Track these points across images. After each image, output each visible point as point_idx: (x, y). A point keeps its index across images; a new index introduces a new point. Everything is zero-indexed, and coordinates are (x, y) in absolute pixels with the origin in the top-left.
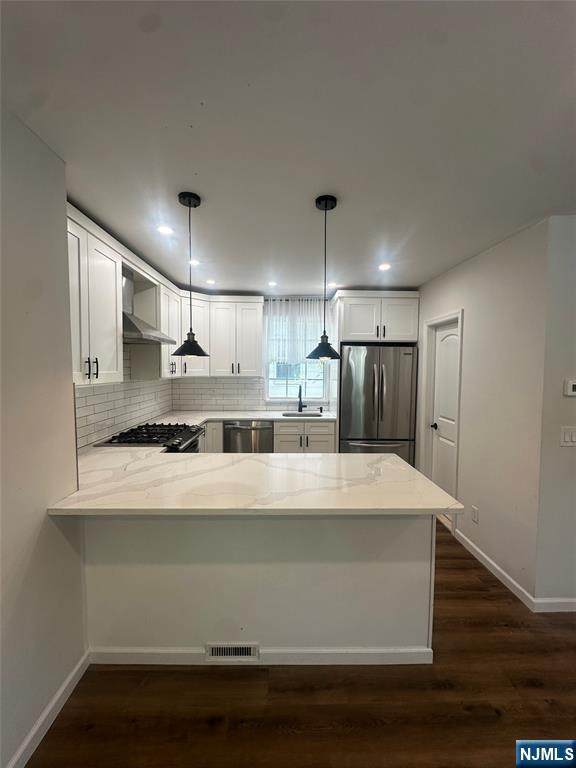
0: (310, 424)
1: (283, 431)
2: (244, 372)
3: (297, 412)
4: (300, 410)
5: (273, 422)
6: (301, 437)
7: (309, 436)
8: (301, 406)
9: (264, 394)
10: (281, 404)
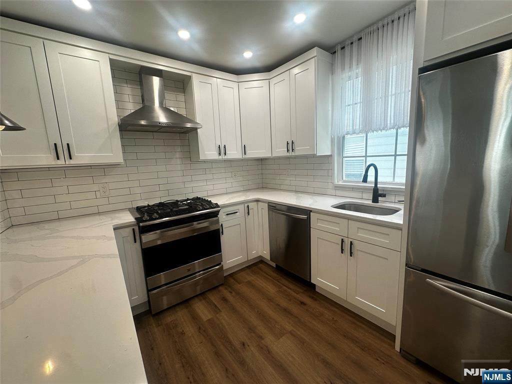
0: (358, 224)
1: (321, 225)
2: (300, 150)
3: (370, 202)
4: (375, 200)
5: (311, 211)
6: (342, 239)
7: (355, 242)
8: (377, 194)
9: (332, 176)
10: (353, 189)
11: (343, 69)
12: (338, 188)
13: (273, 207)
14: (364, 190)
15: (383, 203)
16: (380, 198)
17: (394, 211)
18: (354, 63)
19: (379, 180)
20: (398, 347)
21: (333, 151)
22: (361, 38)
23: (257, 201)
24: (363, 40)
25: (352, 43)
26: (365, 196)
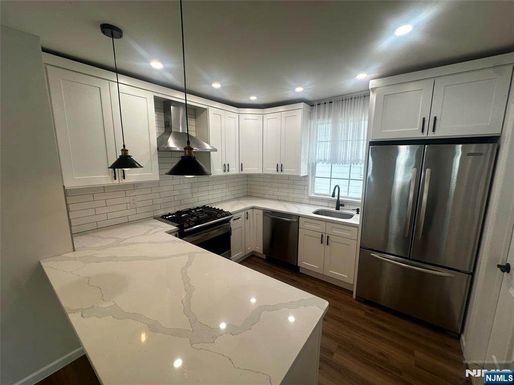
0: (332, 225)
1: (307, 226)
2: (287, 171)
3: (334, 210)
4: (338, 208)
5: (299, 216)
6: (322, 235)
7: (330, 236)
8: (339, 205)
9: (308, 190)
10: (322, 200)
11: (318, 118)
12: (311, 199)
13: (267, 213)
14: (329, 201)
15: (343, 210)
16: (341, 207)
17: (351, 216)
18: (327, 117)
19: (340, 195)
20: (354, 296)
21: (308, 173)
22: (332, 102)
23: (253, 208)
24: (333, 104)
25: (325, 103)
26: (330, 205)
